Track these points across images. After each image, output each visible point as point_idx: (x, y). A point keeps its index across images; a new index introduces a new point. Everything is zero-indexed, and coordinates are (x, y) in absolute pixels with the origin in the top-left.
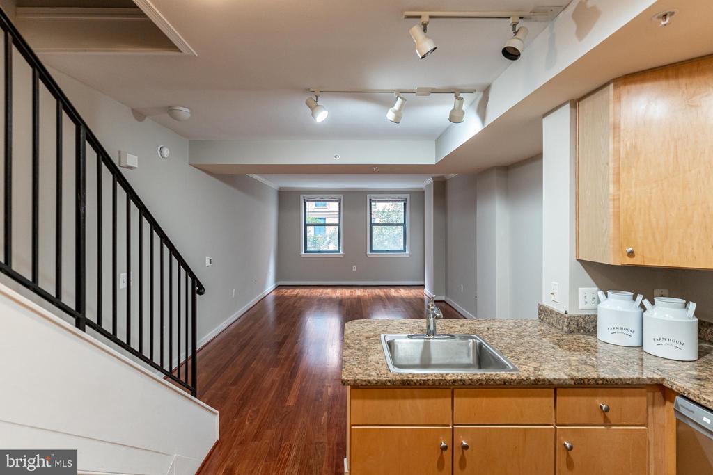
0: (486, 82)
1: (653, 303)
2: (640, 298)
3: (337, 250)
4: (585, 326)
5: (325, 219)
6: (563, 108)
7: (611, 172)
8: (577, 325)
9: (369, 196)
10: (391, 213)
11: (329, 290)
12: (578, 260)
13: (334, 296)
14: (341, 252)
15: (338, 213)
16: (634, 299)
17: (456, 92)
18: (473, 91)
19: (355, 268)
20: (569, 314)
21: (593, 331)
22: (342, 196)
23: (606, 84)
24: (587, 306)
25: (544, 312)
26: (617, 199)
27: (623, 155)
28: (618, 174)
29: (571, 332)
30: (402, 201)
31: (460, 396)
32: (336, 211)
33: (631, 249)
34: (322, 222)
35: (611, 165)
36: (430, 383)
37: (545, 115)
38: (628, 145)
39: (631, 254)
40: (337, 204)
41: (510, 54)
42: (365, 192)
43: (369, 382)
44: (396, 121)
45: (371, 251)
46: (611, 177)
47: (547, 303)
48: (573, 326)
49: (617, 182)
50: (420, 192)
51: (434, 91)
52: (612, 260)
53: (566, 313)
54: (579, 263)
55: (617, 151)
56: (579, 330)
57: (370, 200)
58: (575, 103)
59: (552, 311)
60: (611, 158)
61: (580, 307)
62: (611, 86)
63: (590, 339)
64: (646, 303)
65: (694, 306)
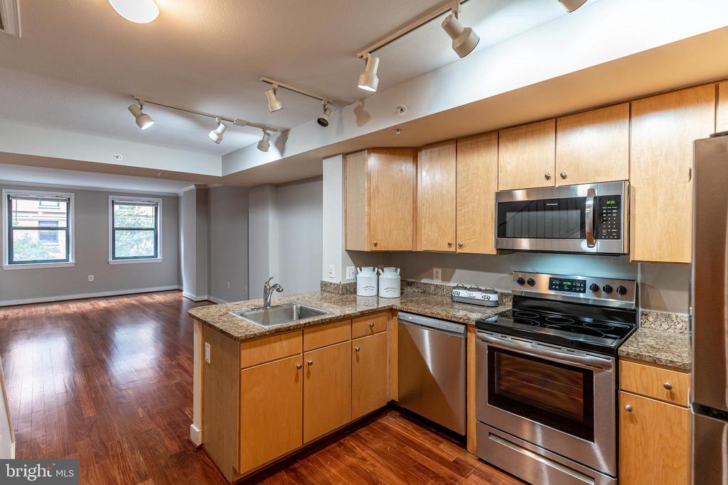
0: (287, 127)
1: (383, 271)
2: (376, 269)
3: (65, 258)
4: (350, 290)
5: (57, 222)
6: (338, 157)
7: (366, 199)
8: (346, 289)
9: (111, 198)
10: (126, 217)
11: (56, 307)
12: (346, 250)
13: (68, 311)
14: (71, 260)
15: (65, 216)
16: (374, 270)
17: (264, 128)
18: (275, 130)
19: (91, 278)
20: (342, 283)
21: (355, 292)
22: (72, 196)
23: (364, 150)
24: (350, 278)
25: (325, 286)
26: (369, 215)
27: (372, 190)
28: (369, 201)
29: (343, 294)
30: (153, 205)
31: (307, 333)
32: (64, 213)
33: (375, 242)
34: (54, 225)
35: (366, 195)
36: (292, 328)
37: (325, 158)
38: (375, 185)
39: (376, 245)
40: (65, 203)
41: (322, 123)
42: (106, 192)
43: (255, 335)
44: (218, 142)
45: (114, 258)
46: (366, 203)
47: (326, 279)
48: (344, 290)
49: (369, 205)
50: (175, 197)
51: (248, 124)
52: (366, 248)
53: (340, 283)
54: (347, 252)
55: (369, 188)
56: (347, 292)
57: (113, 201)
58: (345, 155)
59: (331, 284)
60: (366, 192)
61: (347, 278)
62: (366, 151)
63: (352, 296)
64: (380, 270)
65: (399, 270)
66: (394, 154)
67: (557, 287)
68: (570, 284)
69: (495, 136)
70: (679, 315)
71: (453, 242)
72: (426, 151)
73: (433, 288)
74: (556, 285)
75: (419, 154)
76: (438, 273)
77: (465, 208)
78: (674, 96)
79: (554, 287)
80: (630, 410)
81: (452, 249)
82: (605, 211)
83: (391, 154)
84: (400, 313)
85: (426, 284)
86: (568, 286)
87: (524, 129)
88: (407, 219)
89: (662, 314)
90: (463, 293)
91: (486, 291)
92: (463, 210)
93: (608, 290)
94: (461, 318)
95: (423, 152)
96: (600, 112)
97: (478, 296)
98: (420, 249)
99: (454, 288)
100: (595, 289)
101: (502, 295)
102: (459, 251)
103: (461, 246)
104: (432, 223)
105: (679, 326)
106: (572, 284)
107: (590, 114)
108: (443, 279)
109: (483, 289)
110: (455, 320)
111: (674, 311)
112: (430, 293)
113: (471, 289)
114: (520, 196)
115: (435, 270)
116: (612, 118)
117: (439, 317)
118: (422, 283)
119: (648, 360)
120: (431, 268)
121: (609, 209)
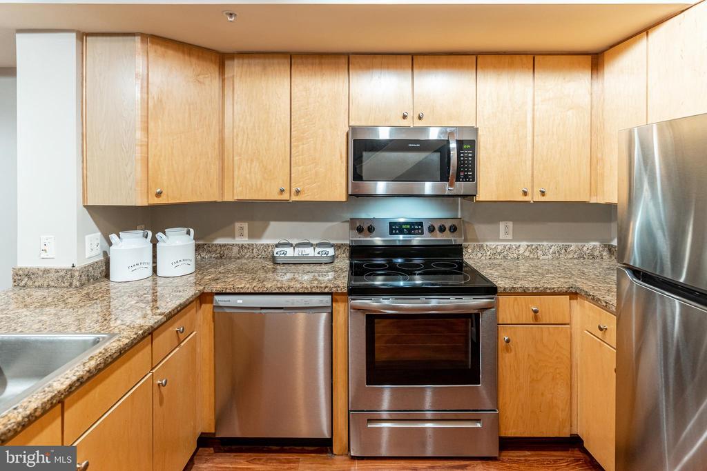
2: (152, 233)
4: (94, 274)
7: (138, 119)
8: (88, 276)
12: (85, 206)
20: (78, 266)
23: (131, 34)
24: (94, 253)
25: (26, 277)
26: (145, 145)
27: (151, 105)
28: (145, 123)
29: (82, 285)
33: (159, 190)
35: (138, 112)
37: (22, 31)
38: (156, 98)
39: (159, 195)
46: (139, 124)
48: (84, 278)
49: (146, 130)
52: (139, 200)
53: (73, 266)
54: (85, 210)
55: (144, 101)
56: (89, 280)
58: (82, 36)
60: (137, 106)
61: (87, 256)
62: (138, 38)
63: (104, 284)
64: (158, 234)
65: (192, 231)
66: (190, 54)
67: (397, 232)
68: (408, 227)
69: (344, 60)
70: (488, 243)
71: (286, 188)
72: (241, 61)
73: (235, 250)
74: (396, 229)
75: (227, 63)
76: (242, 228)
77: (303, 144)
78: (507, 58)
79: (394, 232)
80: (508, 341)
81: (285, 197)
82: (462, 155)
83: (183, 52)
84: (217, 298)
85: (224, 245)
86: (407, 229)
87: (378, 60)
88: (210, 156)
89: (477, 245)
90: (290, 252)
91: (319, 245)
92: (300, 147)
93: (442, 229)
94: (326, 287)
95: (236, 61)
96: (452, 58)
97: (310, 252)
98: (228, 198)
99: (277, 246)
100: (431, 229)
101: (337, 247)
102: (294, 198)
103: (298, 192)
104: (252, 161)
105: (489, 253)
106: (411, 227)
107: (444, 58)
108: (251, 236)
109: (314, 242)
110: (318, 291)
111: (484, 241)
112: (230, 258)
113: (298, 245)
114: (384, 134)
115: (238, 225)
116: (461, 66)
117: (292, 291)
118: (216, 245)
119: (519, 291)
120: (232, 222)
121: (466, 153)
